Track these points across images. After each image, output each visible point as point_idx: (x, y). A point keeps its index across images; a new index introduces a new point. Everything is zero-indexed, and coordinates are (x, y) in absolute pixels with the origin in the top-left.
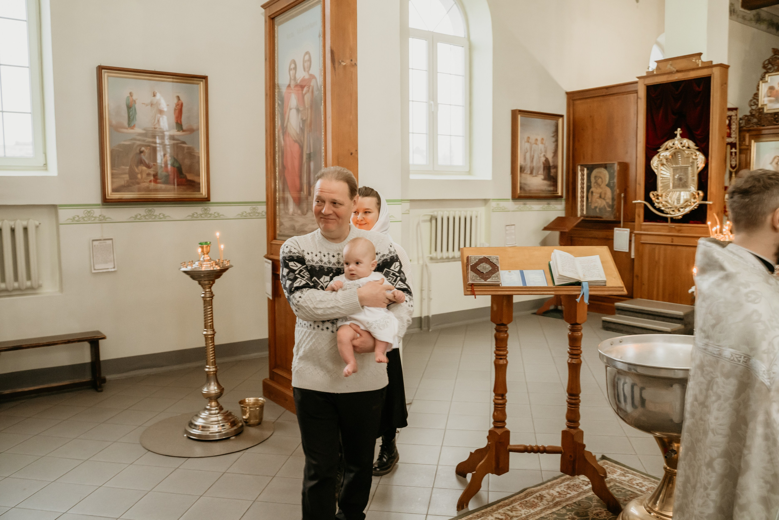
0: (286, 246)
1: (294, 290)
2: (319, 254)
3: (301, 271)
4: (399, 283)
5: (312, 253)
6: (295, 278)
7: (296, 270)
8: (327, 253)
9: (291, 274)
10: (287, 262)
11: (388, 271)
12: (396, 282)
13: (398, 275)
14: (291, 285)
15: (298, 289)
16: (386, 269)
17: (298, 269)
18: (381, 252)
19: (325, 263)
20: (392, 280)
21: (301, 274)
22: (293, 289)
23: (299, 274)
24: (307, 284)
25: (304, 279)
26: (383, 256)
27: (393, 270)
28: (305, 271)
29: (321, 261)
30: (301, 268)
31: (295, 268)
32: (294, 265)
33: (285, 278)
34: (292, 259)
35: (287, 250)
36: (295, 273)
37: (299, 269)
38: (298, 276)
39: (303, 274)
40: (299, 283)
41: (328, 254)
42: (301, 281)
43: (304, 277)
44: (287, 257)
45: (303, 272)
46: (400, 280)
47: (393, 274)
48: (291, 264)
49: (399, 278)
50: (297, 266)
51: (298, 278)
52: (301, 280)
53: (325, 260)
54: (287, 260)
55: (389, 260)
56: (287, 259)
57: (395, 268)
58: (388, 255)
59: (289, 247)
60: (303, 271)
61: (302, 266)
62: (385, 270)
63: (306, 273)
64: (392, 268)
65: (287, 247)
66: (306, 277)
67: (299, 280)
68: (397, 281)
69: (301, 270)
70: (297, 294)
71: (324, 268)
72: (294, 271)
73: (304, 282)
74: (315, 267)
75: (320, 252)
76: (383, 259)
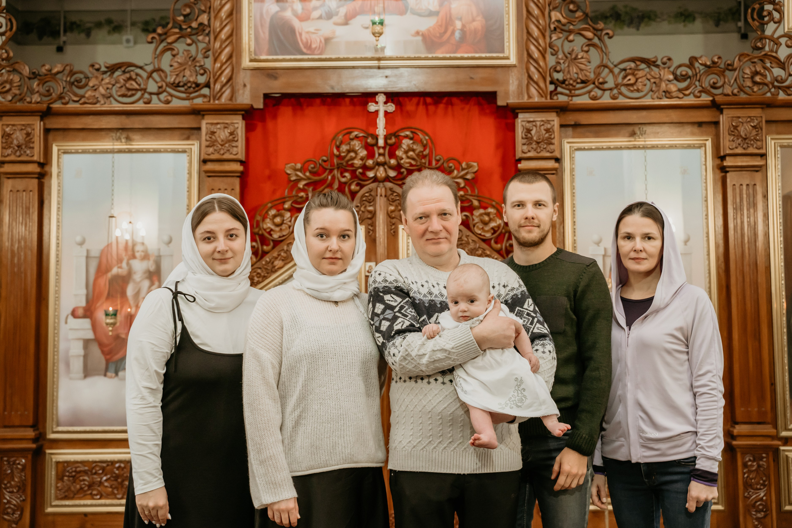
0: (378, 272)
1: (394, 335)
2: (426, 284)
3: (402, 308)
4: (537, 326)
5: (416, 282)
6: (395, 318)
7: (396, 306)
8: (436, 282)
9: (388, 311)
10: (381, 294)
11: (521, 311)
12: (534, 325)
13: (534, 315)
14: (390, 327)
15: (400, 332)
16: (518, 308)
17: (398, 305)
18: (509, 285)
19: (436, 296)
20: (528, 322)
21: (402, 311)
22: (393, 332)
23: (399, 311)
24: (412, 325)
25: (407, 318)
26: (513, 289)
27: (527, 309)
28: (407, 307)
29: (431, 293)
30: (402, 304)
31: (394, 304)
32: (392, 299)
33: (379, 317)
34: (387, 291)
35: (379, 279)
36: (395, 311)
37: (400, 305)
38: (397, 314)
39: (405, 311)
40: (401, 325)
41: (438, 284)
42: (404, 322)
43: (407, 316)
44: (381, 288)
45: (405, 309)
46: (537, 322)
47: (528, 314)
48: (387, 297)
49: (536, 320)
50: (396, 301)
51: (399, 317)
52: (403, 320)
53: (435, 291)
54: (381, 292)
55: (520, 296)
56: (381, 290)
57: (529, 307)
58: (518, 289)
59: (383, 275)
60: (405, 307)
61: (402, 301)
62: (517, 310)
63: (409, 310)
64: (526, 306)
65: (380, 274)
66: (410, 316)
67: (400, 320)
68: (535, 323)
69: (402, 306)
70: (398, 340)
71: (435, 304)
72: (392, 308)
73: (407, 323)
74: (424, 303)
75: (427, 282)
76: (512, 294)
